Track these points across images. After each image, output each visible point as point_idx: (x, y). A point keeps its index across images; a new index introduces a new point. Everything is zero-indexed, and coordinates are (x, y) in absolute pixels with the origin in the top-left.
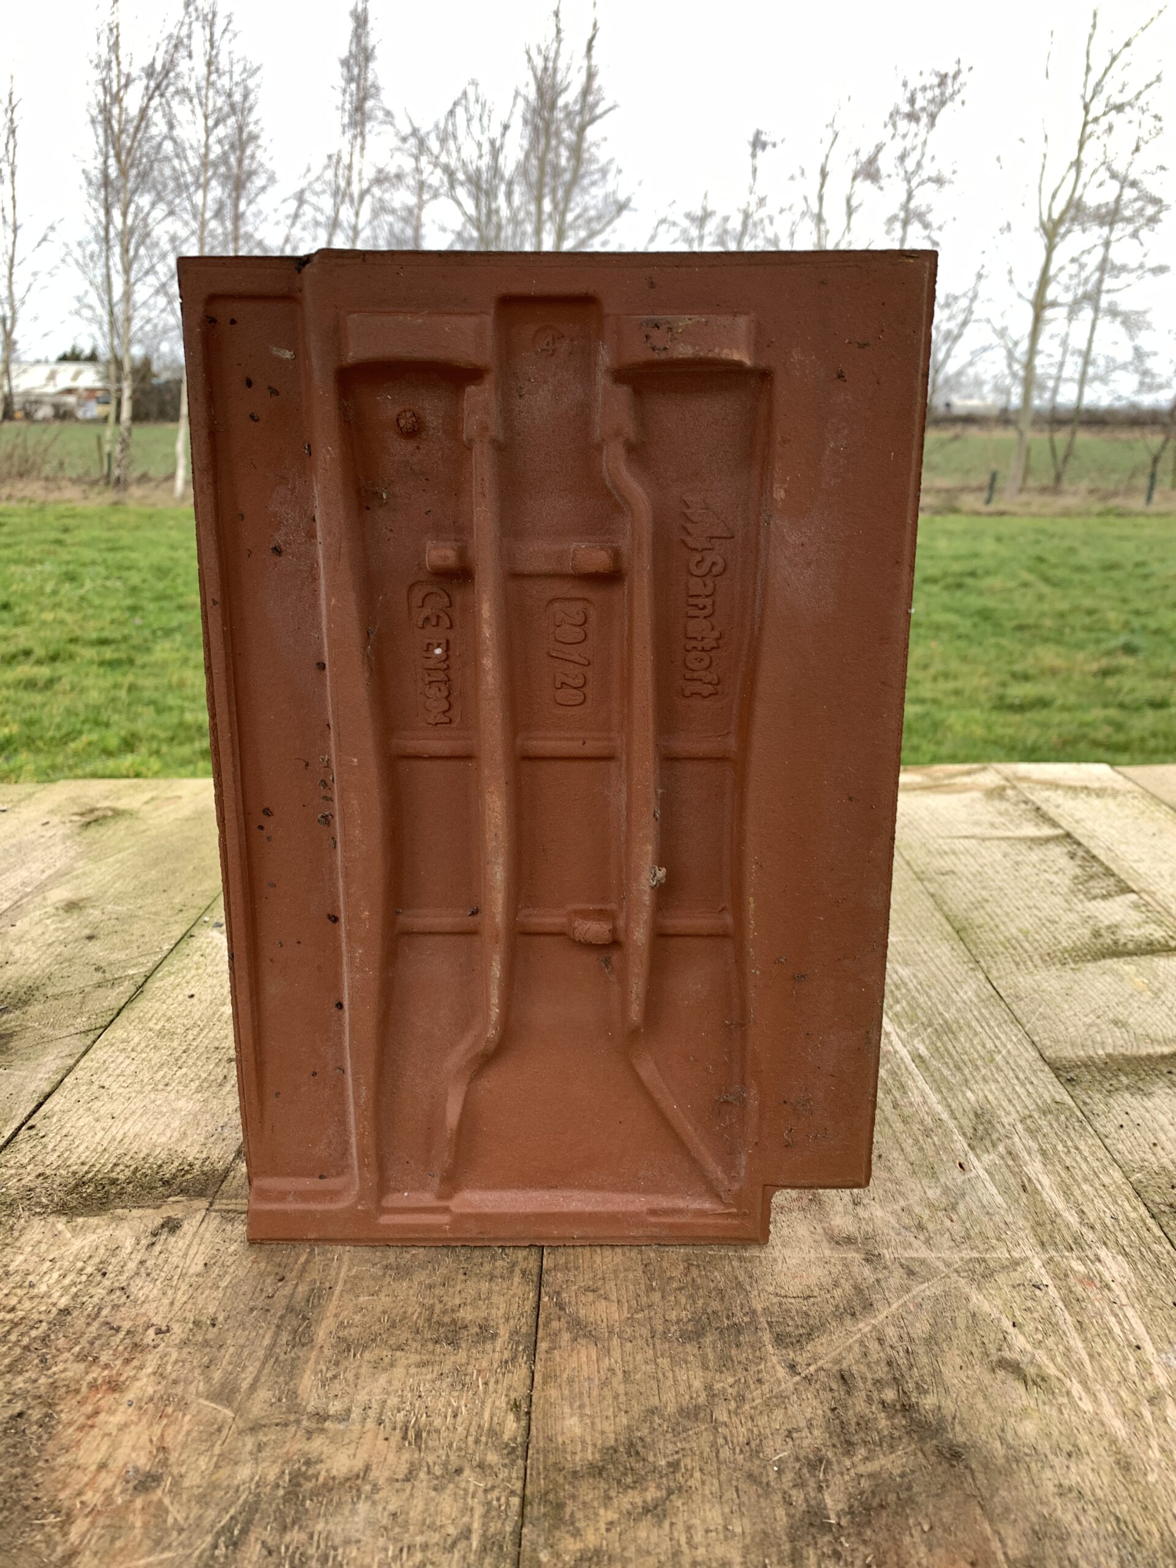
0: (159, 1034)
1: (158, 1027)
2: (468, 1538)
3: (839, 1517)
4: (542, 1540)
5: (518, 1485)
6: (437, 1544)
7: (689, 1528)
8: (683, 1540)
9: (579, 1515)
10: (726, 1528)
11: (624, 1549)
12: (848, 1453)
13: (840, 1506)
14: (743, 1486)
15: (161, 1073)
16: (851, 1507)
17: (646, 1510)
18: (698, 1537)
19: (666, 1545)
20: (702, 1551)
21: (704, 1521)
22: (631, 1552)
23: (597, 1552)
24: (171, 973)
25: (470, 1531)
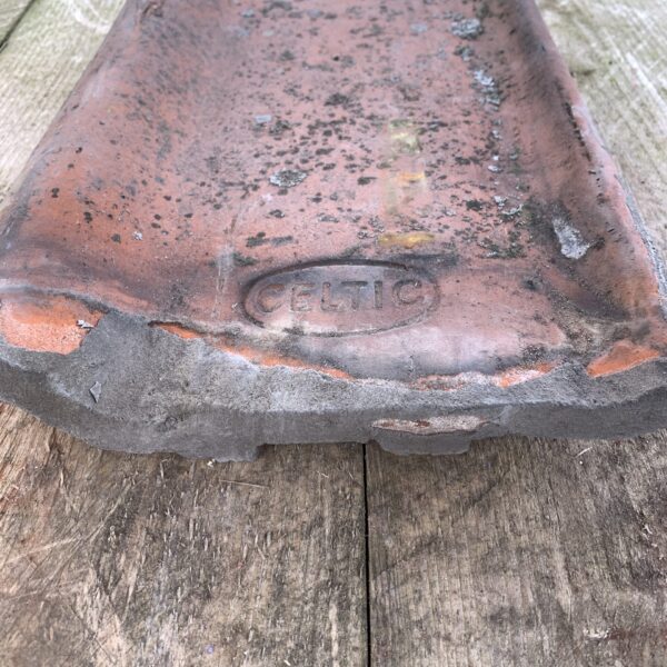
0: (24, 81)
1: (22, 75)
2: (321, 525)
3: (640, 506)
4: (386, 528)
5: (359, 477)
6: (295, 531)
7: (511, 518)
8: (507, 528)
9: (415, 505)
10: (543, 516)
11: (457, 536)
12: (642, 448)
13: (641, 496)
14: (555, 479)
15: (27, 115)
16: (650, 498)
17: (473, 501)
18: (521, 526)
19: (493, 533)
20: (524, 538)
21: (524, 510)
22: (464, 538)
23: (434, 538)
24: (29, 29)
25: (322, 519)
